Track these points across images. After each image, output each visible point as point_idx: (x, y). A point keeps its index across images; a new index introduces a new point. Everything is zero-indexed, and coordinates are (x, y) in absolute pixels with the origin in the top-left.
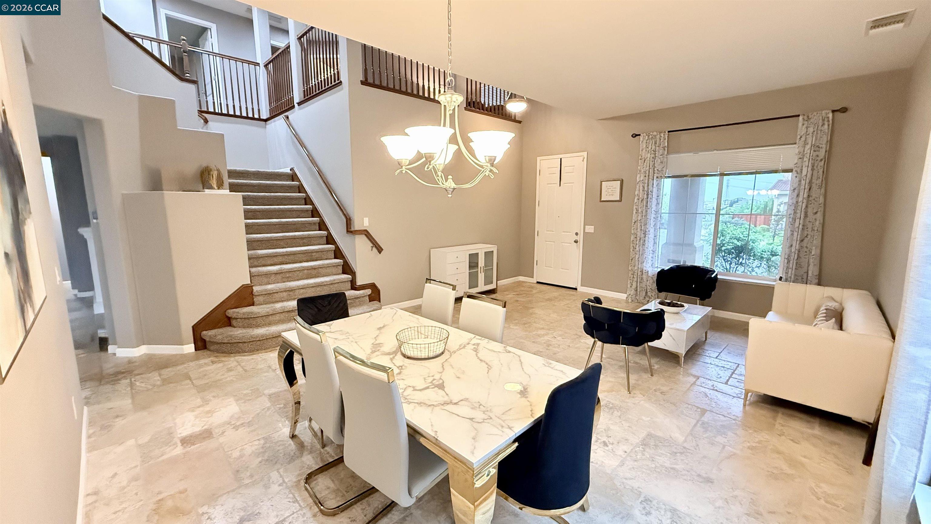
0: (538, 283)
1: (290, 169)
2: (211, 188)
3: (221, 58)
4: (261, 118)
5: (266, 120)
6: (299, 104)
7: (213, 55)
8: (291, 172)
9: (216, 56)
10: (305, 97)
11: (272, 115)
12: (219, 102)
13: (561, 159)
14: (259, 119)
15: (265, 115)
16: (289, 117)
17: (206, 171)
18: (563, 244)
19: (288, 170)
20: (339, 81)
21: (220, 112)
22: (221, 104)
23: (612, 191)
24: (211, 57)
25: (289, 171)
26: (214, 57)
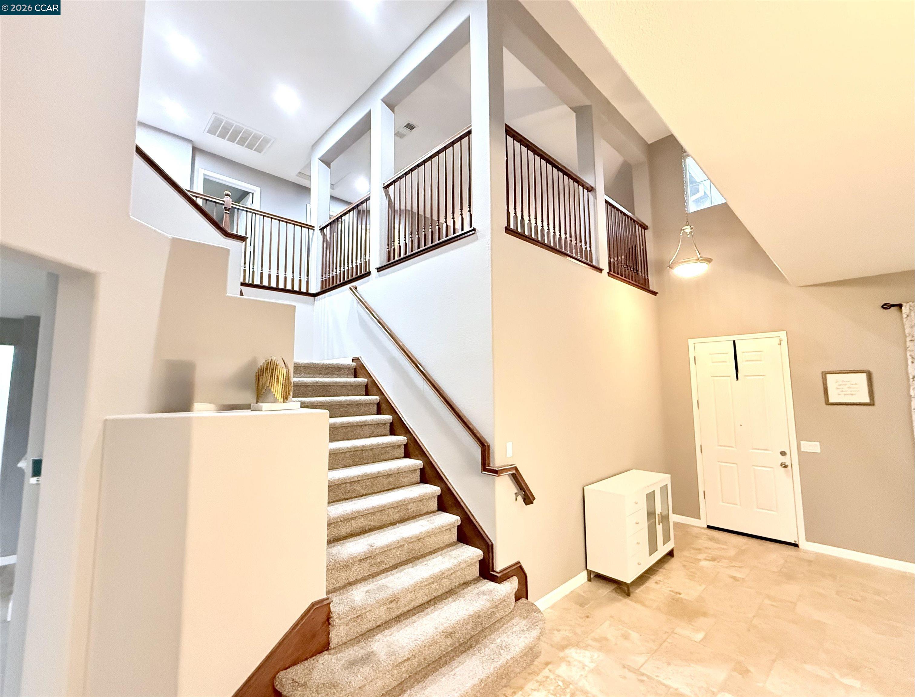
0: (709, 527)
1: (353, 360)
2: (275, 401)
3: (262, 217)
4: (309, 292)
5: (315, 295)
6: (379, 269)
7: (252, 213)
8: (354, 364)
9: (255, 214)
10: (389, 260)
11: (324, 289)
12: (251, 270)
13: (734, 342)
14: (307, 294)
15: (314, 288)
16: (357, 288)
17: (267, 369)
18: (756, 468)
19: (348, 361)
20: (472, 228)
21: (251, 282)
22: (253, 272)
23: (849, 388)
24: (249, 214)
25: (350, 362)
26: (254, 215)
